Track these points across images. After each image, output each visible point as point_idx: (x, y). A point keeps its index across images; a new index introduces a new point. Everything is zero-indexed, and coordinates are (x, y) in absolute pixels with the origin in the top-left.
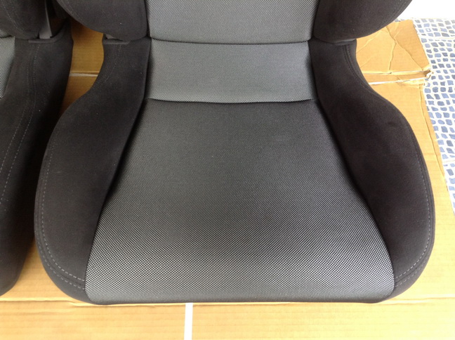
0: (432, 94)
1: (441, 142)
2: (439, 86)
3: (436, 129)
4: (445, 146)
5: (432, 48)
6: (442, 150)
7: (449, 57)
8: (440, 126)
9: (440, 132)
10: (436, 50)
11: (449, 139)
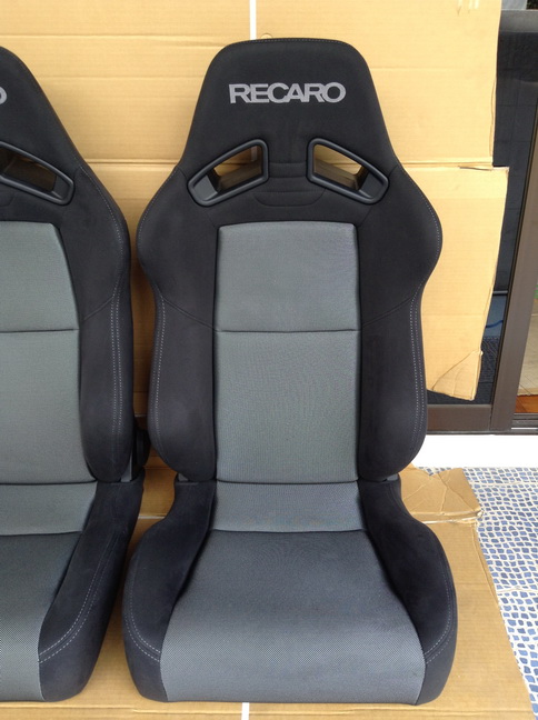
0: (486, 532)
1: (496, 575)
2: (493, 526)
3: (491, 562)
4: (500, 578)
5: (485, 493)
6: (496, 581)
7: (502, 501)
8: (494, 560)
9: (494, 566)
10: (489, 495)
11: (504, 571)
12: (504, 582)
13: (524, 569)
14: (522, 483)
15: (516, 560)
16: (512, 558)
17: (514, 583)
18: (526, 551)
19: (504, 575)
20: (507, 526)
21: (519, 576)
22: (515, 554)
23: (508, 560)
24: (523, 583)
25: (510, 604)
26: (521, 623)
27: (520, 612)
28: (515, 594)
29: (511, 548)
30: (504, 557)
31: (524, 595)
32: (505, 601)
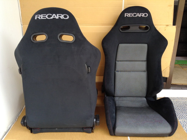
12: (179, 119)
13: (183, 116)
14: (179, 100)
15: (181, 115)
16: (180, 114)
17: (182, 119)
18: (183, 113)
19: (179, 117)
20: (178, 108)
21: (183, 118)
22: (180, 113)
23: (179, 115)
24: (184, 119)
25: (182, 123)
26: (185, 126)
27: (184, 124)
28: (182, 121)
29: (179, 112)
30: (178, 114)
31: (184, 121)
32: (181, 122)
